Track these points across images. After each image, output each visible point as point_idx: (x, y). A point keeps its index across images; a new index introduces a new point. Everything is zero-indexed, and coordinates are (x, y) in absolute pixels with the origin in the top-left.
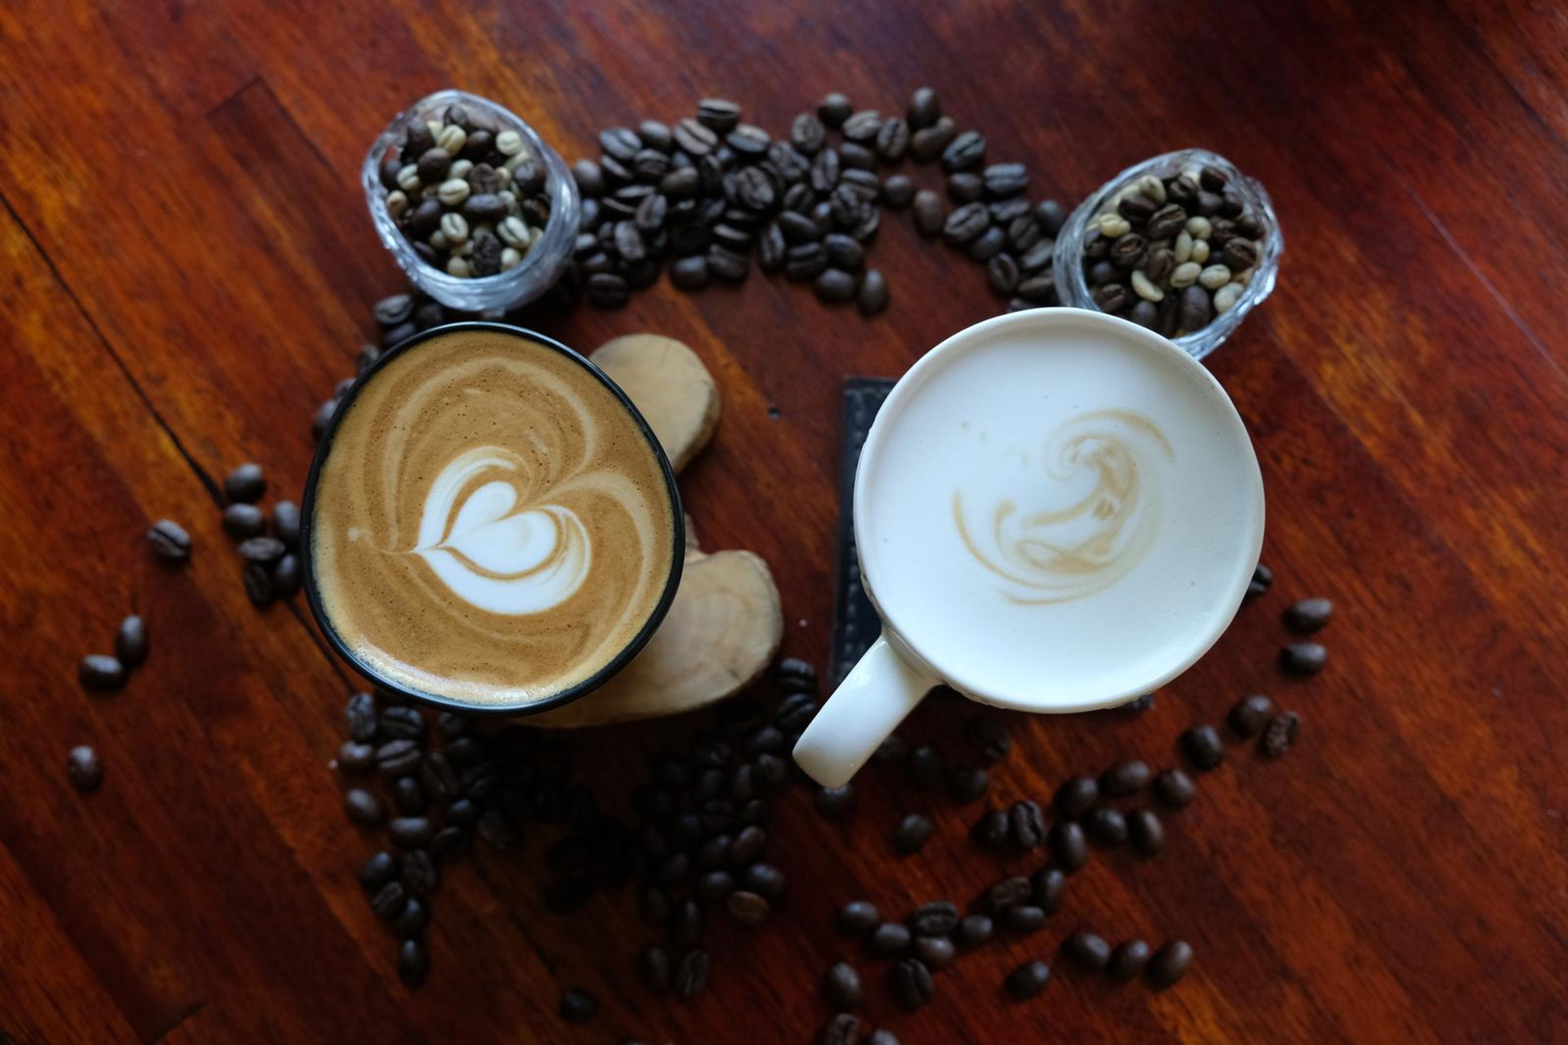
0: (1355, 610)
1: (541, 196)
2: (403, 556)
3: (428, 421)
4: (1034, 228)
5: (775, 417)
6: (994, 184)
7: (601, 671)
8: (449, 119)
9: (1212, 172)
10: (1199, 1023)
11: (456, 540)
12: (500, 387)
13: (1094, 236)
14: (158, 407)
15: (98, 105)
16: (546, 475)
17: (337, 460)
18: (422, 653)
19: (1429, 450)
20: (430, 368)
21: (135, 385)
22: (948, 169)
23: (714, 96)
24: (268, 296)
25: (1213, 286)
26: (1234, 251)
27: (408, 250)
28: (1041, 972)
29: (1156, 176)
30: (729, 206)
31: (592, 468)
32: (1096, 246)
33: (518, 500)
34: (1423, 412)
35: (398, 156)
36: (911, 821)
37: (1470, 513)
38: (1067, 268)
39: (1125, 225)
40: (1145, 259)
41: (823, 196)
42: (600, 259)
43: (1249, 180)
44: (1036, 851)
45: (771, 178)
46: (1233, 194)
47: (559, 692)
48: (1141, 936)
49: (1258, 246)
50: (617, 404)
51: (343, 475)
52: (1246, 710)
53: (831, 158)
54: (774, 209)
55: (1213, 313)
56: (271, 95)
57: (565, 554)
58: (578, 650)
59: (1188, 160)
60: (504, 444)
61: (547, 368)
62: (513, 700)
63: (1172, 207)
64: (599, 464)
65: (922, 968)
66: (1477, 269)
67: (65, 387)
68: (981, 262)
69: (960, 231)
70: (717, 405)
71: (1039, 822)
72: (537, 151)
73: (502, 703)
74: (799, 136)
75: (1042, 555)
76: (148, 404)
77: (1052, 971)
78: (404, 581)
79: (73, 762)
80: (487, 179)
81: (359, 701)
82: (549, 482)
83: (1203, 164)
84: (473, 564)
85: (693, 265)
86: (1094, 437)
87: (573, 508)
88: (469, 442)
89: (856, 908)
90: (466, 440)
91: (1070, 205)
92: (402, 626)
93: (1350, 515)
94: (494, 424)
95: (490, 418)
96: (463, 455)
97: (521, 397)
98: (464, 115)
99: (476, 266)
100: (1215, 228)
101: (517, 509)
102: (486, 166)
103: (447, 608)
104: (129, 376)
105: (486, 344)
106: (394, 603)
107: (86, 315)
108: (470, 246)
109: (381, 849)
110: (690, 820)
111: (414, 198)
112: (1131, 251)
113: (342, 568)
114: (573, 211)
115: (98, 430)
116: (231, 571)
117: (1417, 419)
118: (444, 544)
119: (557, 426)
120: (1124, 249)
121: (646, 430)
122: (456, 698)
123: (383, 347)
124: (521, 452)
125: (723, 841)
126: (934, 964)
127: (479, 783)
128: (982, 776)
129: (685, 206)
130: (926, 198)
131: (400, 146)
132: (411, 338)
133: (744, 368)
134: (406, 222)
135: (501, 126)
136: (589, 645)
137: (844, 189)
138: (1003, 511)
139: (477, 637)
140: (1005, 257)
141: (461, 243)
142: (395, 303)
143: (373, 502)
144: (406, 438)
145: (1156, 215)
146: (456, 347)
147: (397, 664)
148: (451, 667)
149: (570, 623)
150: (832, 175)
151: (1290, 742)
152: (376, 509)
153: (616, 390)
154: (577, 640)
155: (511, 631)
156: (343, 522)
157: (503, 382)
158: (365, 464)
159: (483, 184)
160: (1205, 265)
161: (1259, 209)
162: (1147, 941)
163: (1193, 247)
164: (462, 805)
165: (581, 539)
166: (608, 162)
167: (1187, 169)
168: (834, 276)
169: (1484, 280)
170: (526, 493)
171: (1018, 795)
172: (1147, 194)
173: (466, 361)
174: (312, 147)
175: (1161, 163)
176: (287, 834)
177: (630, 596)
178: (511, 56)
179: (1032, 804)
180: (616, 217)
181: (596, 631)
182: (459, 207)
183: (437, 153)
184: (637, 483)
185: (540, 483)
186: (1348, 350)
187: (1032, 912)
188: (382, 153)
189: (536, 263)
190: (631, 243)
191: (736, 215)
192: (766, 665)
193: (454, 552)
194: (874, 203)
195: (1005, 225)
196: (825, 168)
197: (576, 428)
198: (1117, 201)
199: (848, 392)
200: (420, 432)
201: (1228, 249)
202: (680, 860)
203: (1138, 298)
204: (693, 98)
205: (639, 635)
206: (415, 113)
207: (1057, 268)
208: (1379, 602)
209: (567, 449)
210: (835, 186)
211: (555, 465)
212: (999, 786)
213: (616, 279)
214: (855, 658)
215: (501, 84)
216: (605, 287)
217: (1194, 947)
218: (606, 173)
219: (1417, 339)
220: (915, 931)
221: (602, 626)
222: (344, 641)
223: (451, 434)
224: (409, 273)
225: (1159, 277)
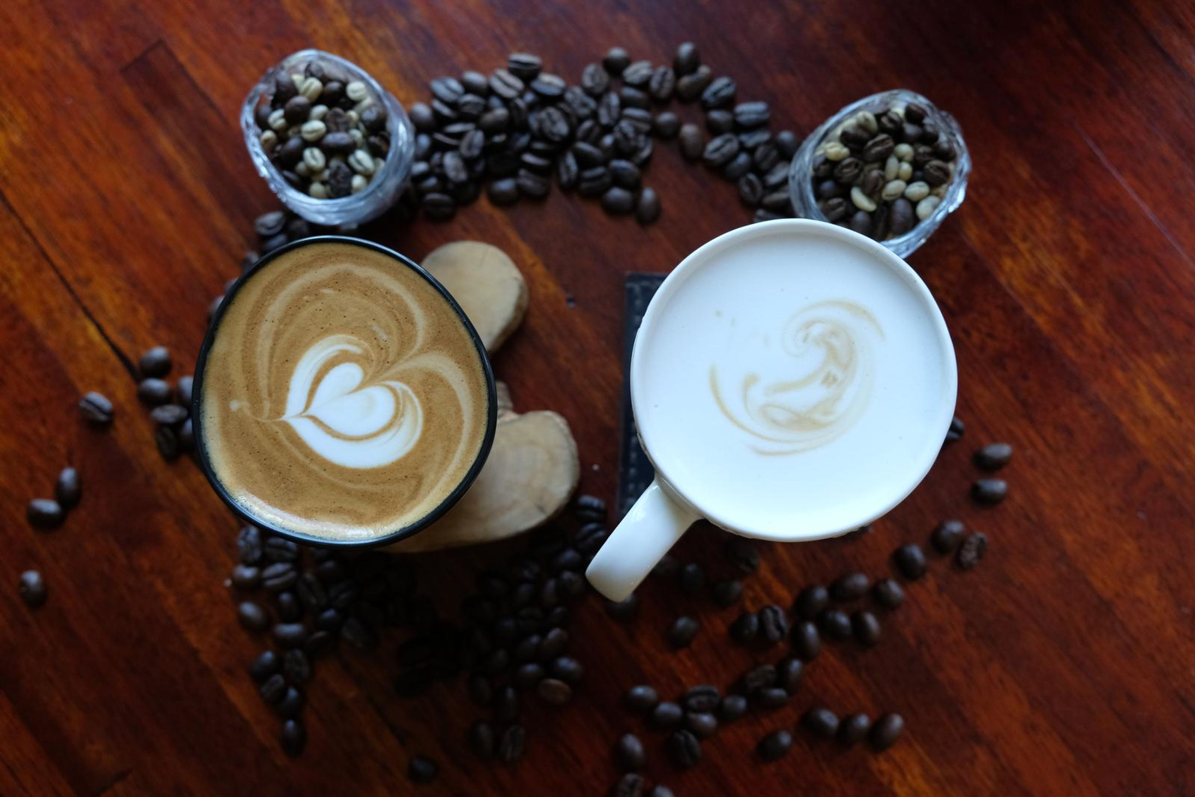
0: (1030, 452)
1: (383, 133)
2: (274, 423)
3: (292, 315)
4: (774, 154)
5: (571, 305)
6: (743, 119)
7: (432, 512)
8: (309, 73)
9: (914, 108)
10: (909, 777)
11: (317, 408)
12: (349, 287)
13: (820, 160)
14: (87, 303)
15: (35, 64)
16: (387, 357)
17: (220, 347)
18: (290, 500)
19: (1087, 325)
20: (292, 273)
21: (67, 286)
22: (706, 107)
23: (521, 51)
24: (171, 214)
25: (914, 199)
26: (932, 171)
27: (278, 177)
28: (785, 739)
29: (870, 111)
30: (534, 138)
31: (423, 351)
32: (823, 168)
33: (364, 378)
34: (1083, 296)
35: (269, 103)
36: (682, 623)
37: (1119, 375)
38: (799, 184)
39: (845, 151)
40: (862, 177)
41: (607, 130)
42: (432, 182)
43: (944, 113)
44: (781, 644)
45: (566, 116)
46: (931, 125)
47: (398, 530)
48: (863, 710)
49: (951, 166)
50: (442, 300)
51: (225, 359)
52: (944, 533)
53: (614, 99)
54: (568, 141)
55: (915, 220)
56: (170, 54)
57: (402, 419)
58: (414, 496)
59: (895, 99)
60: (352, 333)
61: (387, 272)
62: (362, 536)
63: (882, 136)
64: (428, 348)
65: (692, 738)
66: (1124, 182)
67: (12, 288)
68: (733, 180)
69: (716, 156)
70: (526, 296)
71: (783, 622)
72: (379, 98)
73: (353, 539)
74: (588, 82)
75: (781, 416)
76: (78, 300)
77: (794, 739)
78: (274, 443)
79: (23, 584)
80: (339, 120)
81: (247, 533)
82: (388, 362)
83: (906, 101)
84: (329, 428)
85: (505, 185)
86: (821, 321)
87: (408, 383)
88: (325, 331)
89: (640, 691)
90: (322, 330)
91: (802, 135)
92: (274, 478)
93: (1025, 377)
94: (345, 317)
95: (341, 313)
96: (321, 342)
97: (366, 295)
98: (321, 69)
99: (332, 189)
100: (916, 153)
101: (362, 385)
102: (339, 110)
103: (309, 464)
104: (62, 279)
105: (338, 254)
106: (267, 460)
107: (28, 231)
108: (326, 174)
109: (266, 649)
110: (509, 624)
111: (282, 136)
112: (852, 171)
113: (226, 433)
114: (409, 144)
115: (39, 322)
116: (145, 432)
117: (1077, 300)
118: (306, 413)
119: (395, 318)
120: (846, 170)
121: (465, 320)
122: (317, 535)
123: (262, 252)
124: (366, 340)
125: (535, 639)
126: (701, 733)
127: (343, 596)
128: (737, 586)
129: (499, 139)
130: (689, 130)
131: (272, 95)
132: (284, 247)
133: (547, 266)
134: (276, 155)
135: (350, 78)
136: (422, 492)
137: (625, 125)
138: (750, 381)
139: (333, 486)
140: (752, 177)
141: (320, 171)
142: (272, 218)
143: (249, 380)
144: (274, 329)
145: (870, 143)
146: (313, 256)
147: (270, 508)
148: (313, 510)
149: (406, 475)
150: (615, 113)
151: (980, 556)
152: (252, 386)
153: (441, 289)
154: (412, 488)
155: (361, 482)
156: (226, 397)
157: (351, 284)
158: (243, 351)
159: (337, 124)
160: (909, 182)
161: (951, 137)
162: (869, 715)
163: (899, 168)
164: (330, 614)
165: (415, 408)
166: (437, 105)
167: (894, 106)
168: (617, 193)
169: (1130, 191)
170: (371, 372)
171: (766, 601)
172: (862, 126)
173: (321, 267)
174: (204, 96)
175: (873, 101)
176: (193, 638)
177: (454, 452)
178: (360, 21)
179: (776, 608)
180: (444, 148)
181: (427, 481)
182: (318, 143)
183: (300, 100)
184: (458, 363)
185: (381, 363)
186: (1023, 247)
187: (778, 692)
188: (257, 100)
189: (379, 186)
190: (456, 169)
191: (539, 146)
192: (566, 501)
193: (314, 419)
194: (649, 134)
195: (751, 151)
196: (609, 107)
197: (410, 320)
198: (839, 131)
199: (629, 285)
200: (286, 325)
201: (927, 169)
202: (501, 655)
203: (857, 209)
204: (504, 52)
205: (461, 484)
206: (282, 68)
207: (792, 184)
208: (1048, 445)
209: (403, 336)
210: (617, 121)
211: (393, 349)
212: (751, 594)
213: (445, 198)
214: (637, 495)
215: (352, 44)
216: (435, 204)
217: (905, 719)
218: (436, 114)
219: (1077, 237)
220: (686, 708)
221: (432, 476)
222: (228, 491)
223: (310, 325)
224: (280, 196)
225: (872, 193)
